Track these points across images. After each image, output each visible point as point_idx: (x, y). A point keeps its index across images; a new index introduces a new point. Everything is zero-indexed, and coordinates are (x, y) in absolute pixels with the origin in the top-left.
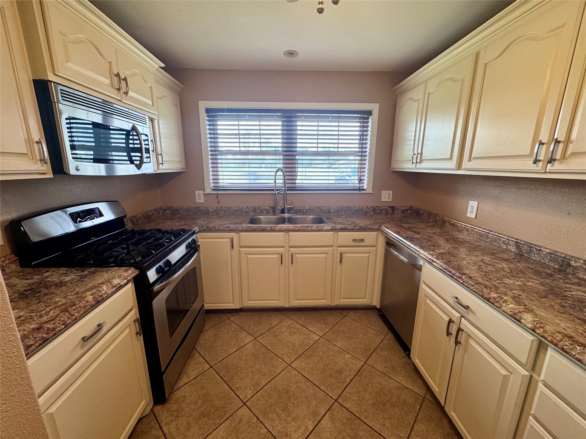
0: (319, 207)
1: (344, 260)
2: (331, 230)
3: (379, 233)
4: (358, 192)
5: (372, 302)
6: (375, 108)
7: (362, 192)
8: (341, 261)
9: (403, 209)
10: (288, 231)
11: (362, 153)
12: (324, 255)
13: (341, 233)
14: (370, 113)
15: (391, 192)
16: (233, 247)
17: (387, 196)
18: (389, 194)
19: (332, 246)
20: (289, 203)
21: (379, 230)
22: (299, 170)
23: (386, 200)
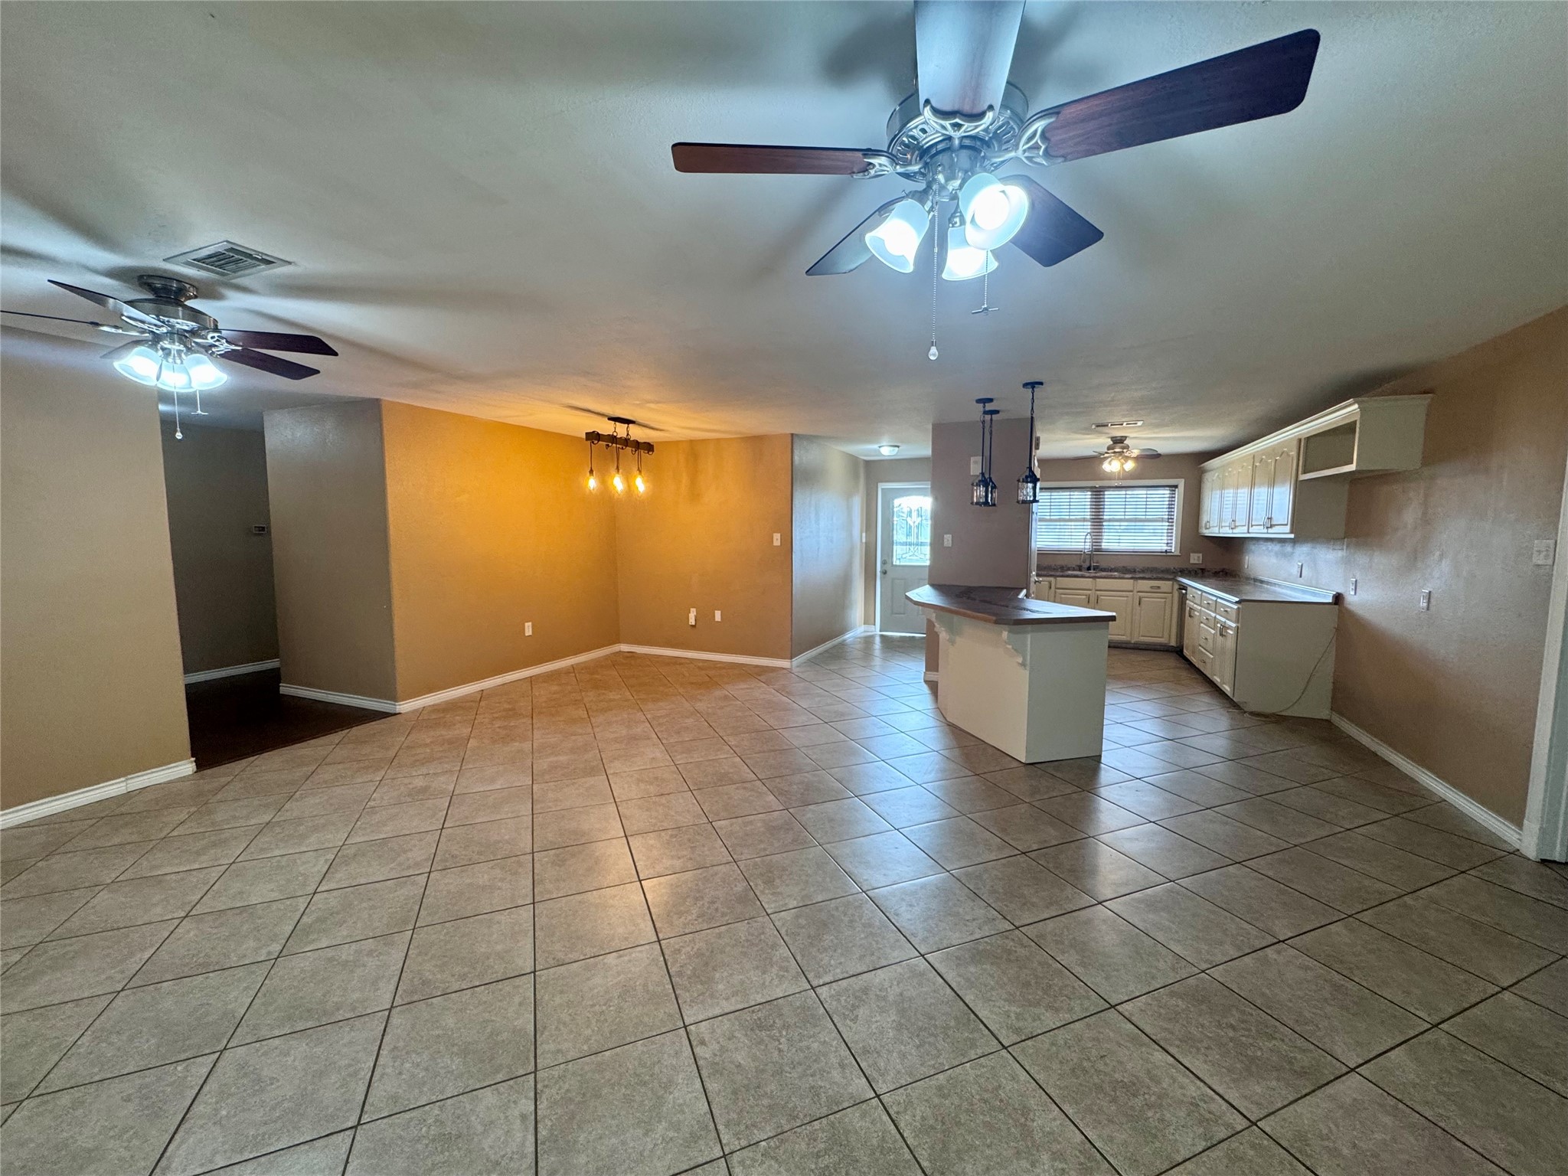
0: (1124, 567)
1: (1142, 603)
2: (1131, 578)
3: (1175, 583)
4: (1164, 554)
5: (1169, 640)
6: (1181, 483)
7: (1168, 554)
8: (1139, 604)
9: (1214, 571)
10: (1094, 578)
11: (1170, 520)
12: (1125, 598)
13: (1140, 581)
14: (1176, 487)
15: (1201, 555)
16: (1050, 588)
17: (1196, 558)
18: (1199, 557)
19: (1131, 591)
20: (1095, 561)
21: (1174, 579)
22: (1106, 534)
23: (1196, 562)
